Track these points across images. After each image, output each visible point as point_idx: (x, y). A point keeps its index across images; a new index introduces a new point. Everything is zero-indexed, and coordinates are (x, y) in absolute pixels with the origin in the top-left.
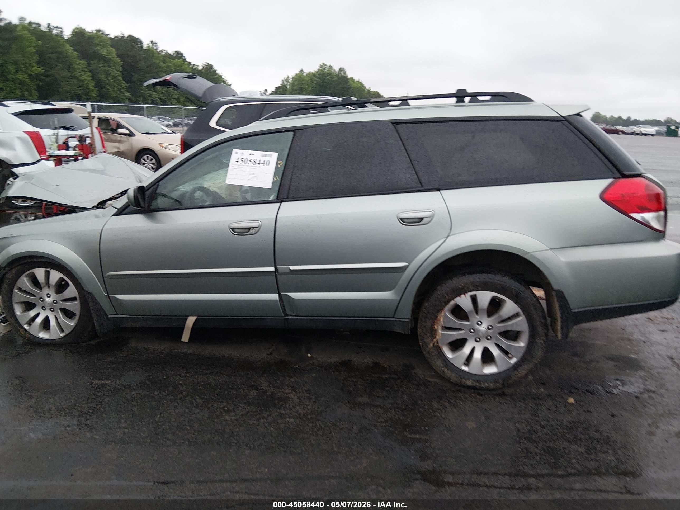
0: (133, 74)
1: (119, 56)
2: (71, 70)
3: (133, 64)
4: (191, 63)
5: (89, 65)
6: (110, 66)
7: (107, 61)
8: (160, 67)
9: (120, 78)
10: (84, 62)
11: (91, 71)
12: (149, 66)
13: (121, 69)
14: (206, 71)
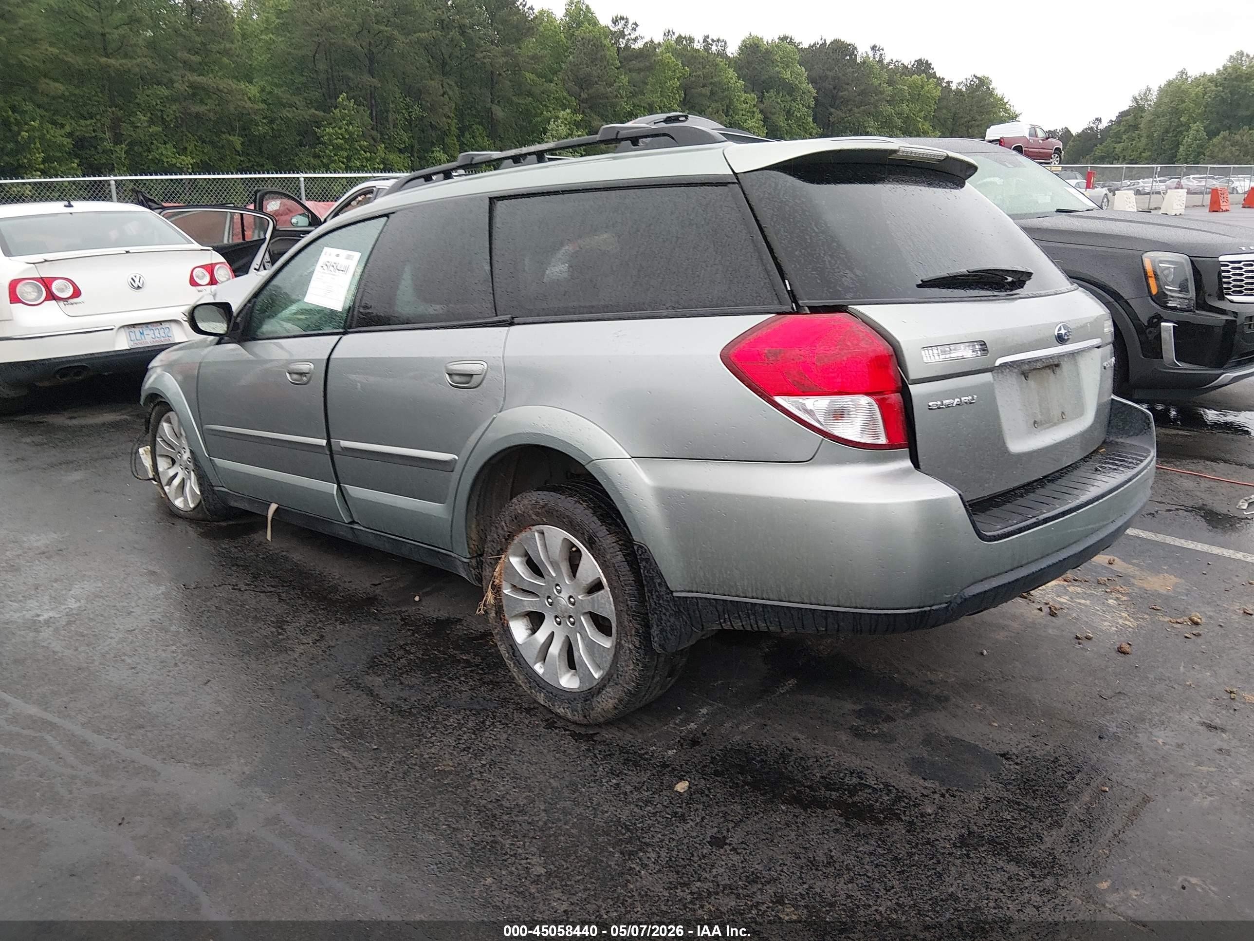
0: (832, 110)
1: (812, 80)
2: (731, 112)
3: (835, 92)
4: (943, 79)
5: (761, 99)
6: (795, 100)
7: (791, 90)
8: (882, 93)
9: (810, 119)
10: (752, 97)
11: (761, 111)
12: (862, 93)
13: (812, 104)
14: (973, 92)
